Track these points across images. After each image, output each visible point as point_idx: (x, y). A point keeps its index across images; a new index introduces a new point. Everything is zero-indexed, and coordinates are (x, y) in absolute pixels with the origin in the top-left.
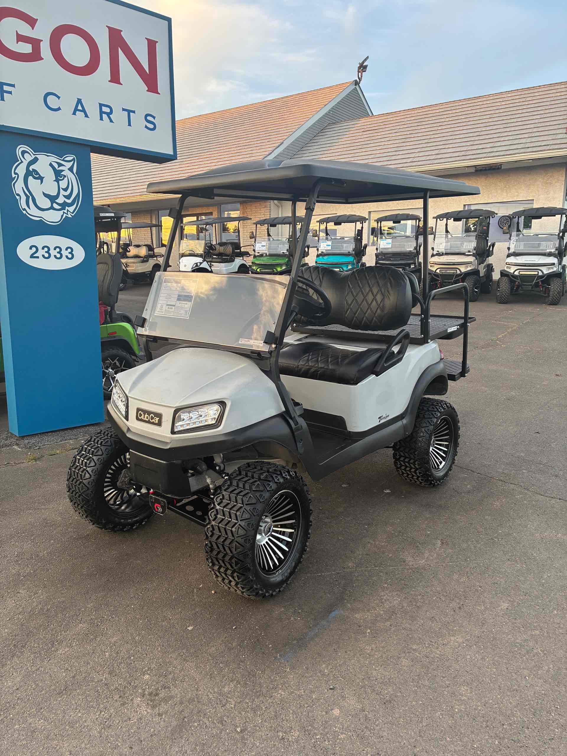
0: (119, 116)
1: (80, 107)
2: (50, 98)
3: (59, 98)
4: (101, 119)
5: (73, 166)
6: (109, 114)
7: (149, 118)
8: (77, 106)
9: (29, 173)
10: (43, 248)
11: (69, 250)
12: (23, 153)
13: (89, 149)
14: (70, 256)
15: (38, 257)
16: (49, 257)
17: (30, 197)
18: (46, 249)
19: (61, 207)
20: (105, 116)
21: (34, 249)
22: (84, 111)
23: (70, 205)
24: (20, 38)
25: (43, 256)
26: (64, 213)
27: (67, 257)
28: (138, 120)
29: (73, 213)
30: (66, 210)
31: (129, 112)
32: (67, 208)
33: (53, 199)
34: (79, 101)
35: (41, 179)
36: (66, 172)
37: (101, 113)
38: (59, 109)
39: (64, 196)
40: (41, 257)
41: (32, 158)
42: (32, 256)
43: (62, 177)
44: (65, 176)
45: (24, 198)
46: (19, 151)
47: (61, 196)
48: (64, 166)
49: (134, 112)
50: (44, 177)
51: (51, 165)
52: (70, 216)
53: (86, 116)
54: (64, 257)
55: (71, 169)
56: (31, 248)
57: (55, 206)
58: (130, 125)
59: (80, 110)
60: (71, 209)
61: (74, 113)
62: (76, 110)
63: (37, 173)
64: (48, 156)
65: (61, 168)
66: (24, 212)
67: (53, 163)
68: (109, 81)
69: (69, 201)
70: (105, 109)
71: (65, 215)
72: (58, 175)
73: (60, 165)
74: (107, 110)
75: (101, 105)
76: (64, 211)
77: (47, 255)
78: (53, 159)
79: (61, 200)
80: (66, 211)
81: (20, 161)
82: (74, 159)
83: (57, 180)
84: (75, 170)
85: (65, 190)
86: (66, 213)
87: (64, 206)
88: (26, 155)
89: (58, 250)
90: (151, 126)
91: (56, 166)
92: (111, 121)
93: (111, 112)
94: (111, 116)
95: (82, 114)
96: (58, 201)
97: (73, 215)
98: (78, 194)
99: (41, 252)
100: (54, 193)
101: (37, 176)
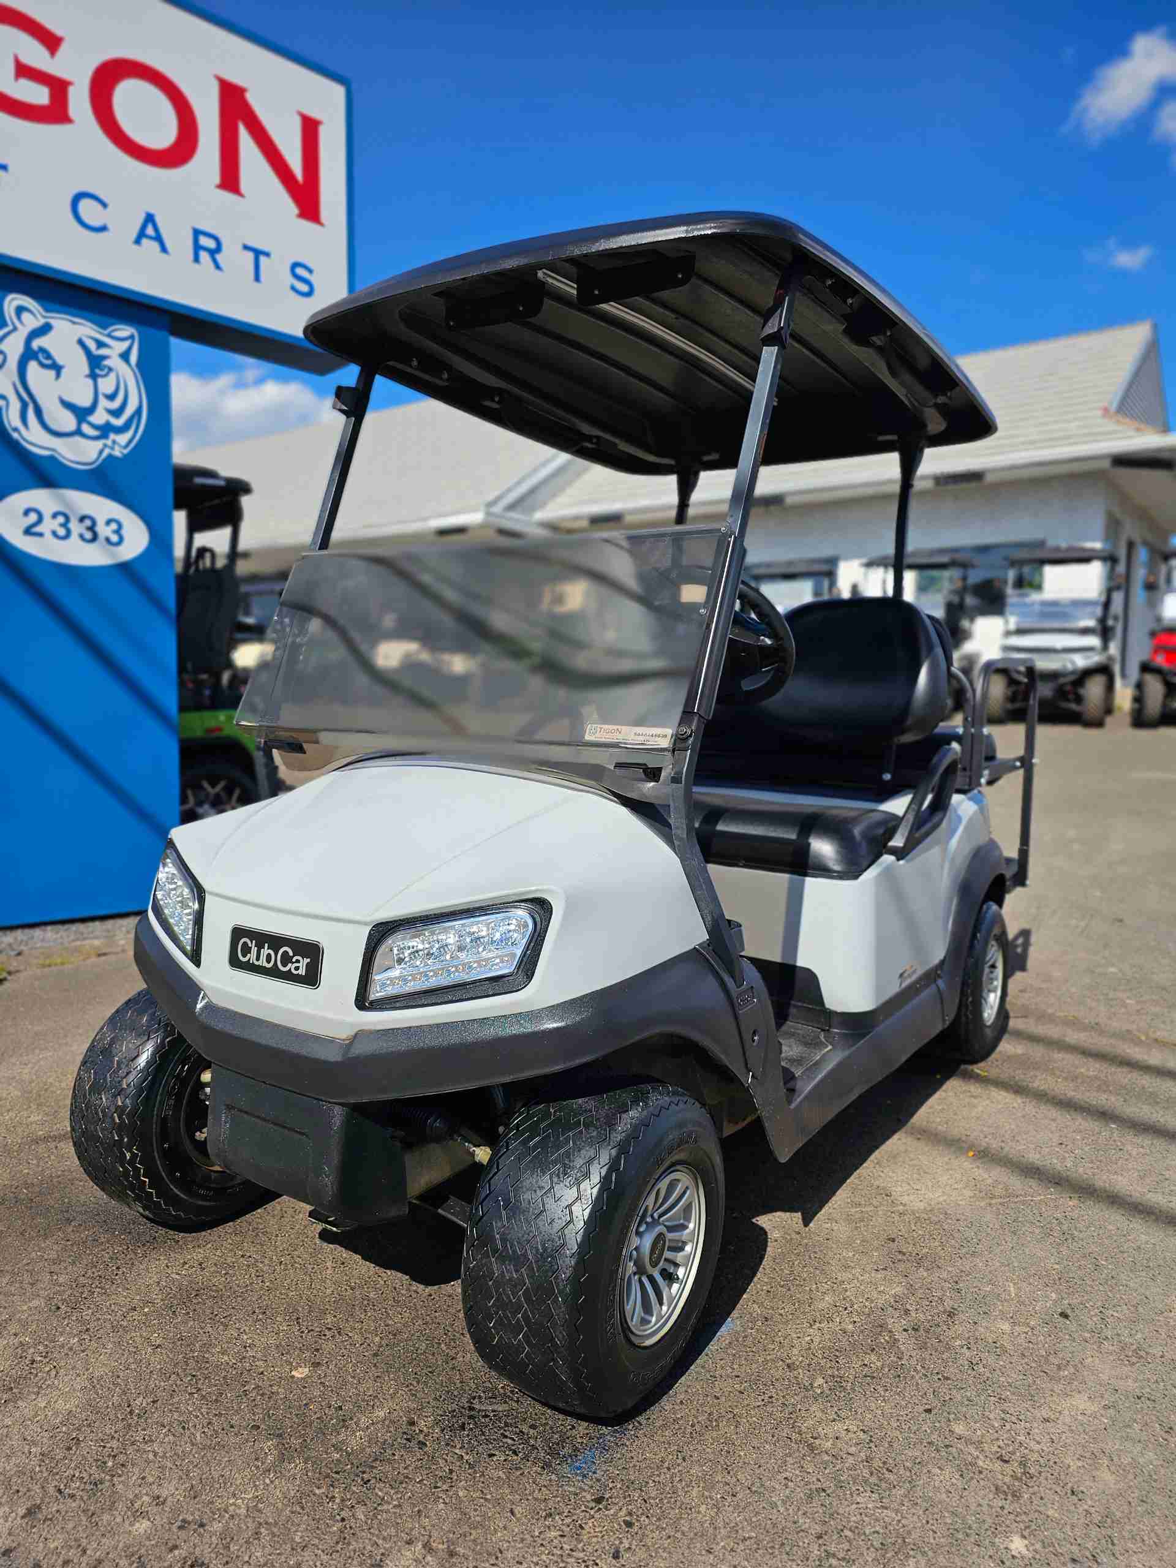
0: (234, 258)
1: (150, 231)
2: (85, 205)
3: (104, 205)
4: (196, 259)
5: (130, 348)
6: (213, 253)
7: (300, 271)
8: (144, 227)
9: (29, 354)
10: (54, 517)
11: (114, 526)
12: (20, 310)
14: (114, 538)
15: (41, 535)
16: (68, 535)
17: (30, 403)
18: (61, 519)
19: (95, 433)
20: (204, 256)
21: (33, 517)
22: (158, 238)
23: (120, 430)
24: (23, 71)
25: (54, 534)
26: (105, 446)
27: (108, 540)
28: (276, 270)
29: (125, 448)
30: (111, 439)
31: (258, 253)
32: (112, 436)
33: (82, 414)
34: (150, 218)
35: (57, 368)
36: (115, 362)
37: (197, 248)
38: (103, 229)
39: (107, 410)
40: (48, 535)
41: (38, 324)
42: (28, 531)
44: (110, 369)
45: (15, 406)
46: (10, 306)
47: (100, 409)
48: (110, 347)
49: (267, 255)
50: (63, 367)
51: (81, 342)
52: (117, 453)
53: (164, 250)
54: (101, 539)
55: (125, 356)
56: (27, 513)
58: (257, 278)
59: (150, 238)
60: (123, 439)
61: (138, 241)
62: (141, 235)
63: (49, 356)
64: (74, 323)
65: (103, 352)
66: (15, 435)
67: (84, 339)
68: (217, 186)
69: (119, 422)
70: (204, 241)
72: (96, 365)
73: (100, 344)
74: (211, 244)
75: (197, 233)
76: (105, 441)
77: (62, 532)
78: (86, 330)
79: (100, 417)
80: (109, 442)
81: (12, 326)
82: (132, 337)
83: (93, 376)
84: (134, 357)
85: (111, 397)
86: (109, 447)
87: (105, 430)
88: (25, 316)
89: (88, 523)
90: (304, 288)
91: (92, 346)
92: (218, 267)
93: (218, 249)
94: (218, 257)
95: (155, 245)
96: (92, 419)
97: (126, 451)
98: (138, 412)
99: (49, 525)
100: (85, 401)
101: (48, 362)
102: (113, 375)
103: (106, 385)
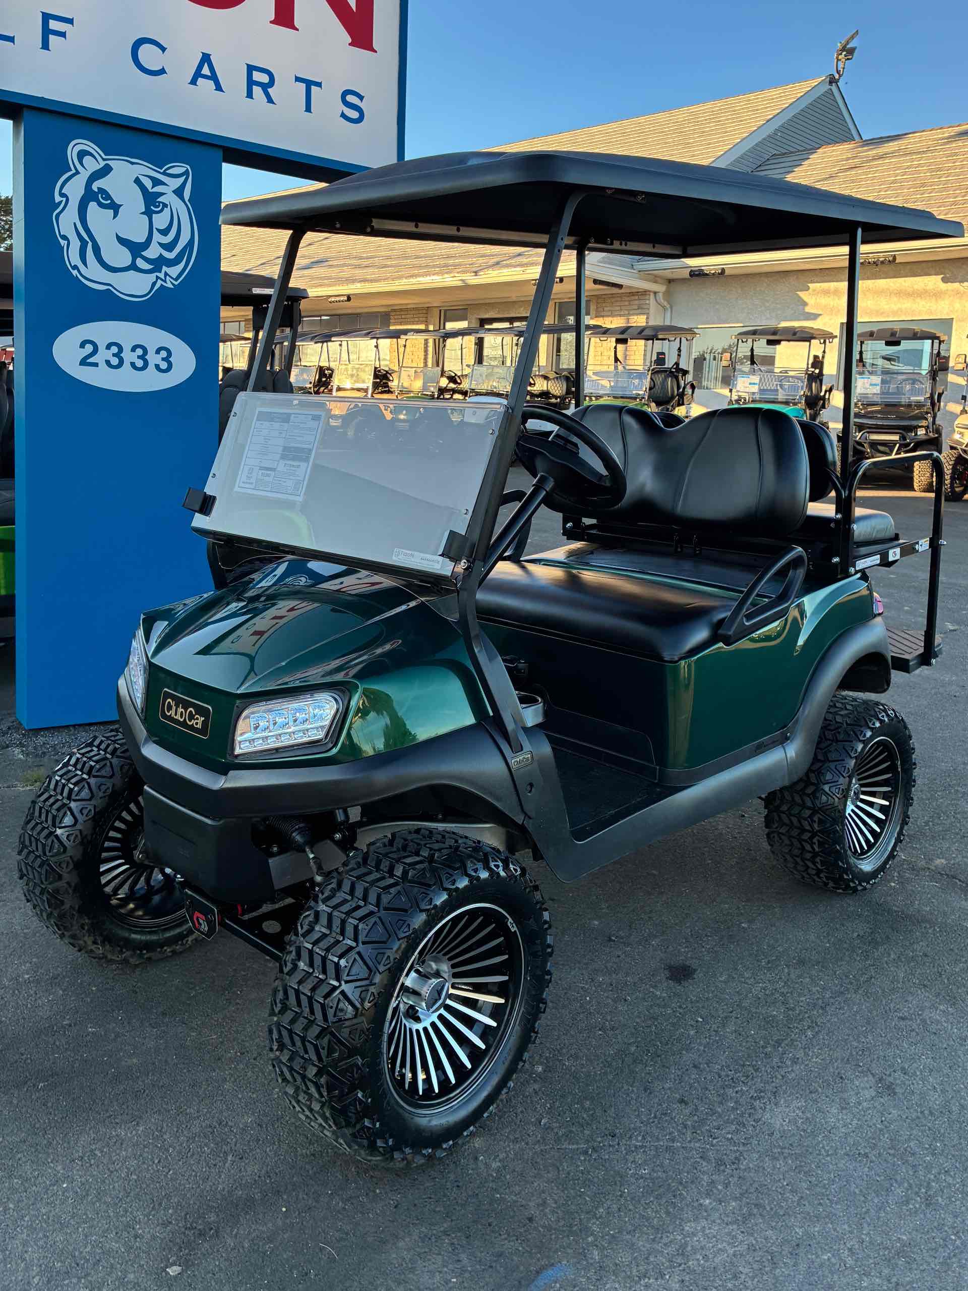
0: (287, 90)
1: (206, 71)
2: (147, 54)
3: (164, 50)
4: (250, 95)
5: (183, 186)
6: (265, 87)
7: (350, 99)
8: (200, 67)
9: (90, 196)
10: (108, 347)
11: (164, 354)
12: (82, 154)
13: (220, 153)
14: (164, 365)
15: (96, 365)
16: (120, 365)
17: (89, 243)
18: (114, 349)
19: (150, 267)
20: (257, 90)
21: (89, 348)
22: (214, 77)
23: (172, 263)
25: (108, 363)
26: (158, 278)
27: (157, 367)
28: (327, 99)
29: (176, 279)
30: (163, 271)
31: (309, 84)
32: (164, 269)
33: (136, 249)
34: (206, 58)
35: (115, 208)
36: (169, 198)
37: (251, 83)
38: (162, 71)
39: (160, 244)
40: (103, 365)
41: (99, 167)
42: (84, 362)
43: (158, 206)
44: (165, 205)
46: (73, 149)
47: (154, 244)
48: (164, 184)
49: (319, 85)
50: (121, 205)
51: (137, 181)
52: (169, 285)
53: (219, 88)
54: (151, 366)
55: (179, 192)
56: (82, 345)
57: (141, 263)
58: (308, 108)
59: (205, 77)
60: (174, 271)
61: (194, 82)
62: (198, 74)
63: (108, 196)
64: (132, 163)
65: (158, 189)
66: (74, 272)
67: (141, 178)
68: (271, 22)
69: (171, 255)
70: (257, 76)
71: (159, 282)
72: (152, 202)
73: (156, 182)
74: (264, 78)
75: (251, 69)
76: (158, 274)
77: (115, 361)
78: (143, 170)
79: (153, 252)
80: (162, 275)
81: (74, 171)
82: (186, 173)
83: (148, 213)
84: (187, 194)
85: (164, 232)
86: (162, 280)
87: (158, 264)
88: (87, 160)
89: (139, 352)
90: (354, 115)
91: (148, 184)
92: (270, 100)
93: (272, 82)
94: (269, 90)
95: (211, 83)
96: (147, 253)
97: (176, 283)
98: (191, 243)
99: (103, 355)
100: (141, 238)
101: (109, 202)
102: (167, 211)
103: (161, 220)
